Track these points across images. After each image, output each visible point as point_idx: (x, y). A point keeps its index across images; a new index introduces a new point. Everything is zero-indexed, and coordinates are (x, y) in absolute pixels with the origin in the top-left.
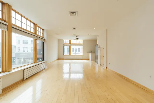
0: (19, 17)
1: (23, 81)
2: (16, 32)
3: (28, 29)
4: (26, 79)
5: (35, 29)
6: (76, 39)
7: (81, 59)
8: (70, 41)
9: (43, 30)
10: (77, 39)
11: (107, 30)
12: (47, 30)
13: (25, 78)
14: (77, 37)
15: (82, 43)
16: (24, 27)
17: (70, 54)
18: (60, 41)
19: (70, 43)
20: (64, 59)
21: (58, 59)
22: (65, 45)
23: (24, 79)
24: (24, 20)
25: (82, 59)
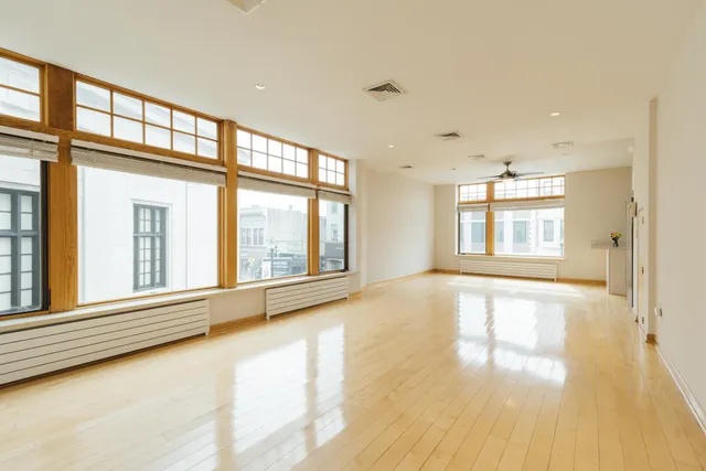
0: (259, 142)
1: (261, 319)
2: (247, 187)
3: (289, 170)
4: (272, 317)
5: (313, 166)
6: (502, 176)
7: (553, 280)
8: (490, 185)
9: (346, 161)
10: (510, 175)
11: (654, 104)
12: (359, 162)
13: (269, 314)
14: (508, 164)
15: (558, 192)
16: (275, 167)
17: (489, 253)
18: (442, 193)
19: (490, 199)
20: (457, 273)
21: (435, 271)
22: (464, 209)
23: (265, 315)
24: (275, 146)
25: (559, 280)
